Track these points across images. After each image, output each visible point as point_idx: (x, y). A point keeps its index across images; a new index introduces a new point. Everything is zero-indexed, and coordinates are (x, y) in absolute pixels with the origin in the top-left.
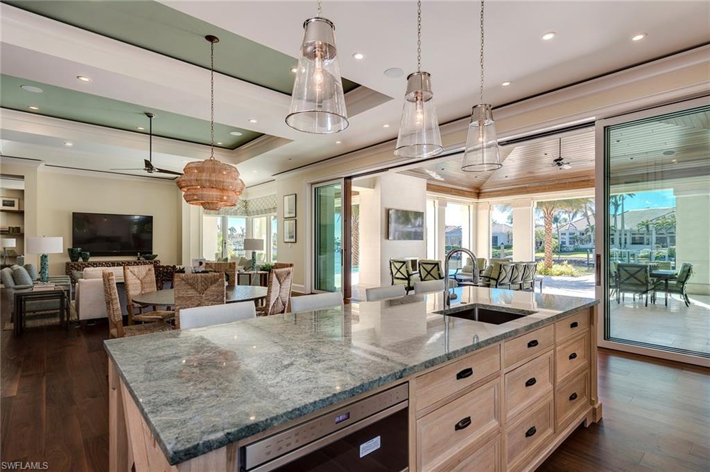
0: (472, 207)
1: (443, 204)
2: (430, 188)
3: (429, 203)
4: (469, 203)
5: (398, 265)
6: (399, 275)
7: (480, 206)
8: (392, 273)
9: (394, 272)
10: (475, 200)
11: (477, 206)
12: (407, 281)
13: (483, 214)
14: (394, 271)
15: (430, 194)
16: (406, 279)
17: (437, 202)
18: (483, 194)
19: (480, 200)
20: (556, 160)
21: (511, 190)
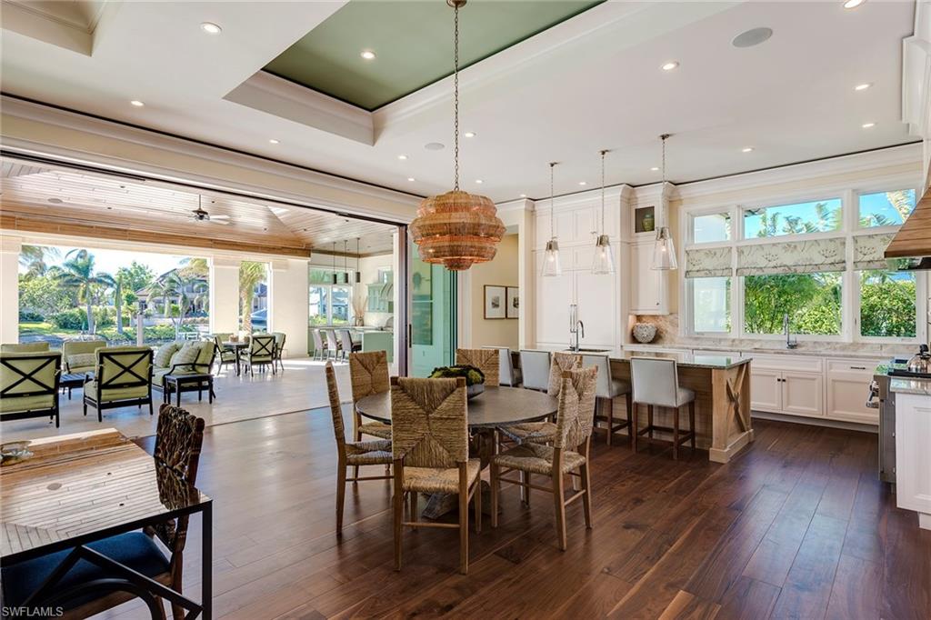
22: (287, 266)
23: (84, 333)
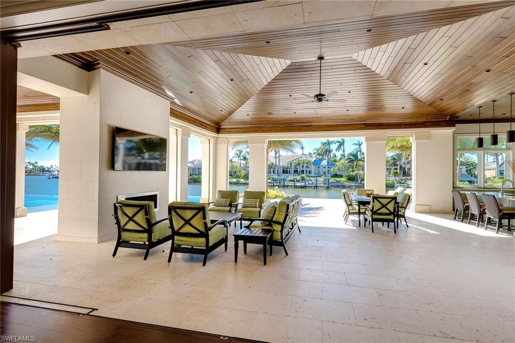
0: (212, 140)
1: (186, 134)
2: (174, 113)
3: (172, 131)
4: (210, 137)
5: (130, 211)
6: (131, 226)
7: (219, 140)
8: (118, 223)
9: (123, 222)
10: (215, 135)
11: (216, 141)
12: (146, 235)
13: (222, 147)
14: (123, 220)
15: (173, 120)
16: (144, 231)
17: (180, 130)
18: (222, 130)
19: (221, 136)
20: (317, 96)
21: (248, 128)
22: (429, 137)
23: (355, 183)
